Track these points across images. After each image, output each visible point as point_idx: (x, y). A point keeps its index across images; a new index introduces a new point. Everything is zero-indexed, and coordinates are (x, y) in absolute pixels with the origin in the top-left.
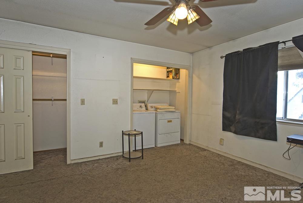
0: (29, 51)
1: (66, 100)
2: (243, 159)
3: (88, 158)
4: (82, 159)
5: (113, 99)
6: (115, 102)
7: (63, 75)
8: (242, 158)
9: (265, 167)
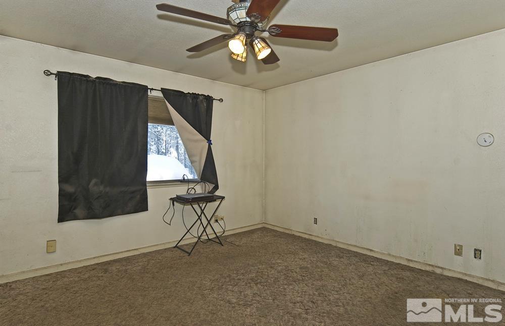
2: (101, 256)
8: (98, 257)
9: (135, 251)
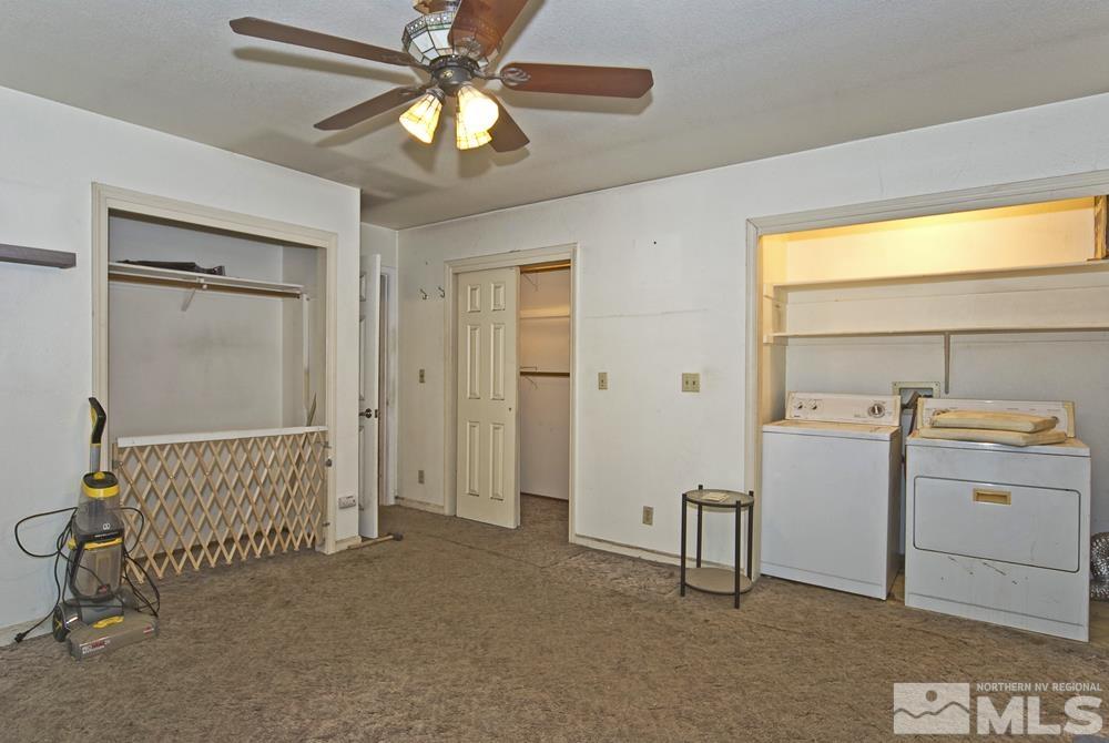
0: (511, 267)
1: (568, 375)
3: (613, 543)
4: (599, 540)
5: (683, 375)
6: (690, 383)
7: (562, 311)
